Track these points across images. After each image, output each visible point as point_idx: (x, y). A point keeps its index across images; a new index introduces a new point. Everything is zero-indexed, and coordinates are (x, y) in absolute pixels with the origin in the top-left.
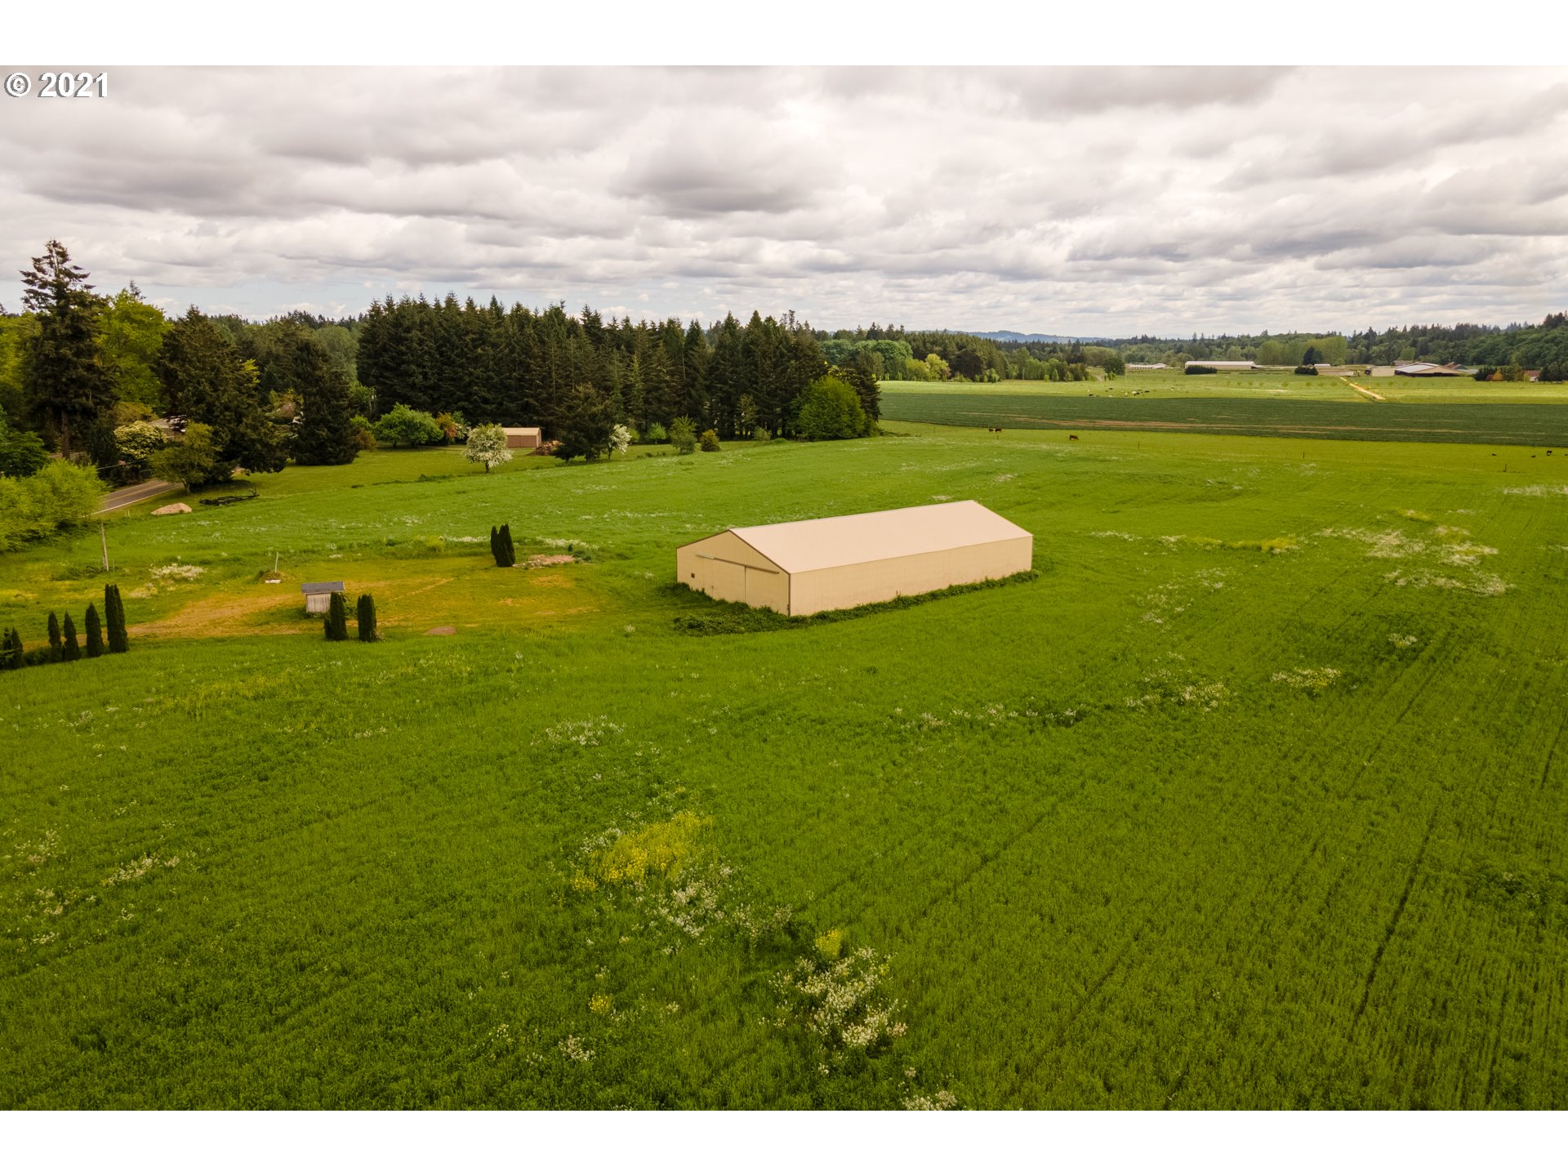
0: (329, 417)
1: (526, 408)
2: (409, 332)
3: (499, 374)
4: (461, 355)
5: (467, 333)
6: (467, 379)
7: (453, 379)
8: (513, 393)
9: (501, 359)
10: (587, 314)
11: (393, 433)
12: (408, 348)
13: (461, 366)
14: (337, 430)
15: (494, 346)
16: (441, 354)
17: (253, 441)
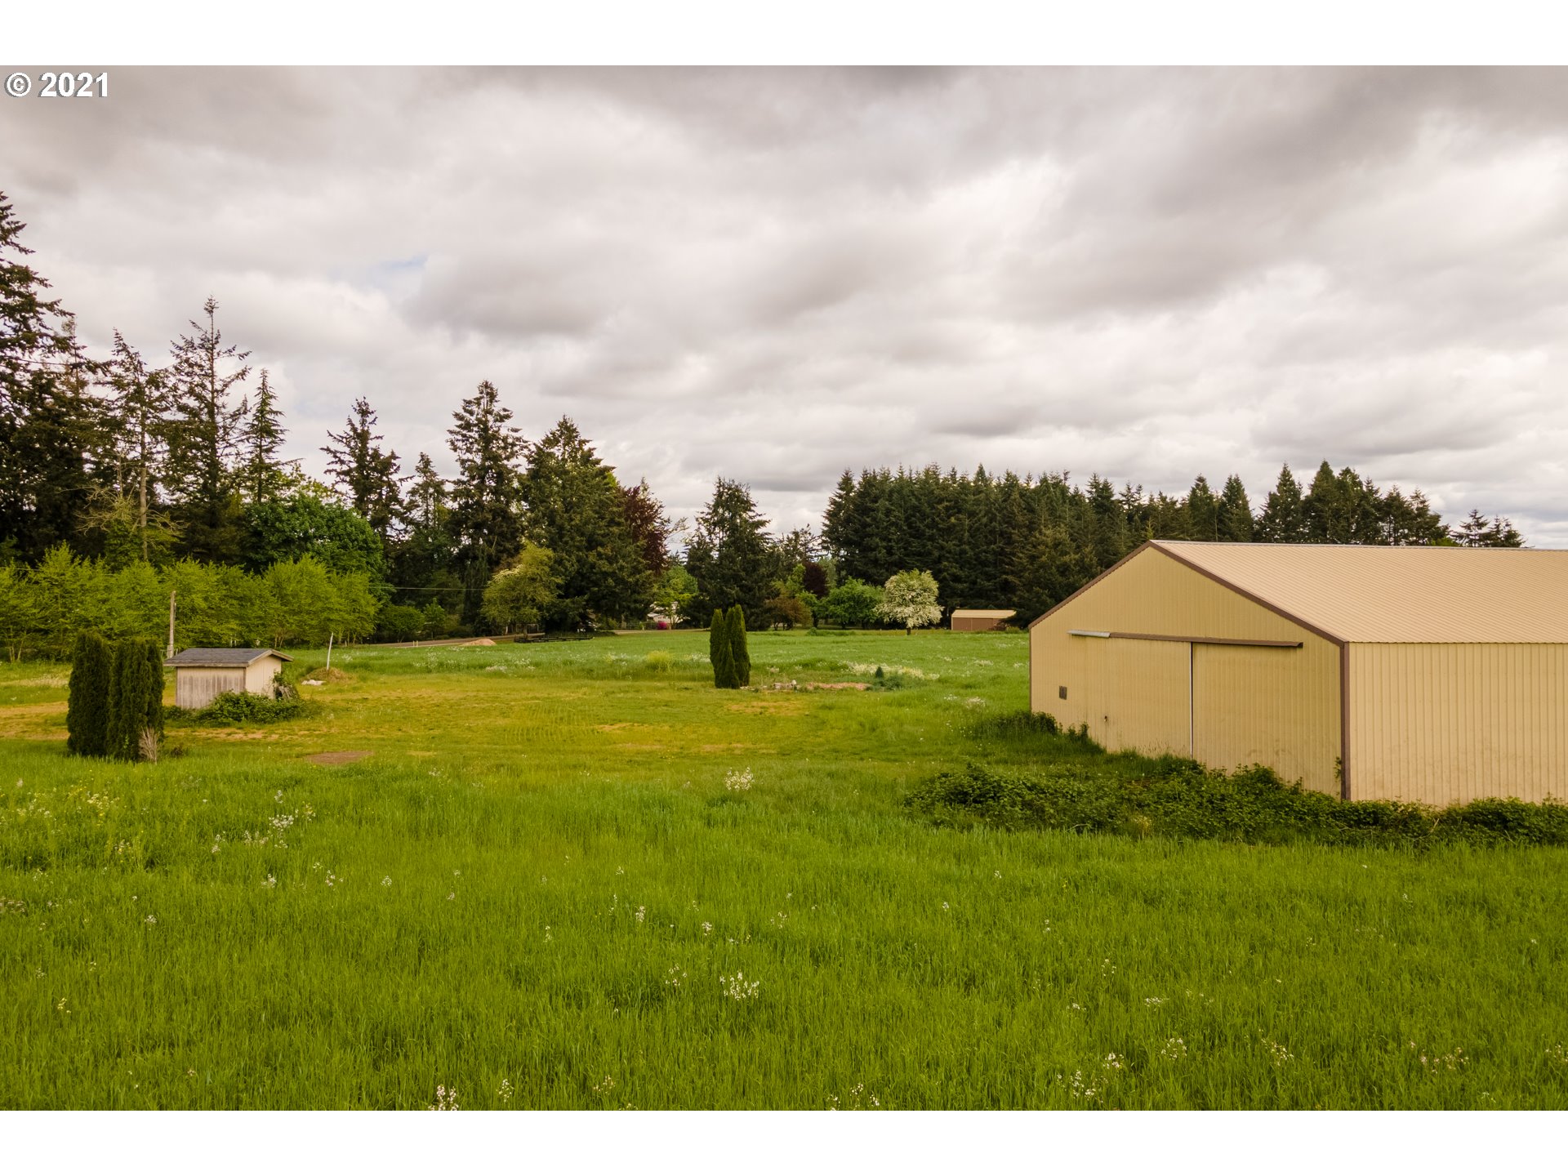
0: (743, 574)
1: (1006, 587)
2: (876, 502)
3: (974, 547)
4: (934, 525)
5: (940, 501)
6: (936, 553)
7: (920, 554)
8: (990, 570)
9: (978, 529)
10: (1095, 485)
11: (839, 610)
12: (874, 519)
13: (931, 538)
14: (750, 589)
15: (972, 514)
16: (910, 526)
17: (605, 575)
